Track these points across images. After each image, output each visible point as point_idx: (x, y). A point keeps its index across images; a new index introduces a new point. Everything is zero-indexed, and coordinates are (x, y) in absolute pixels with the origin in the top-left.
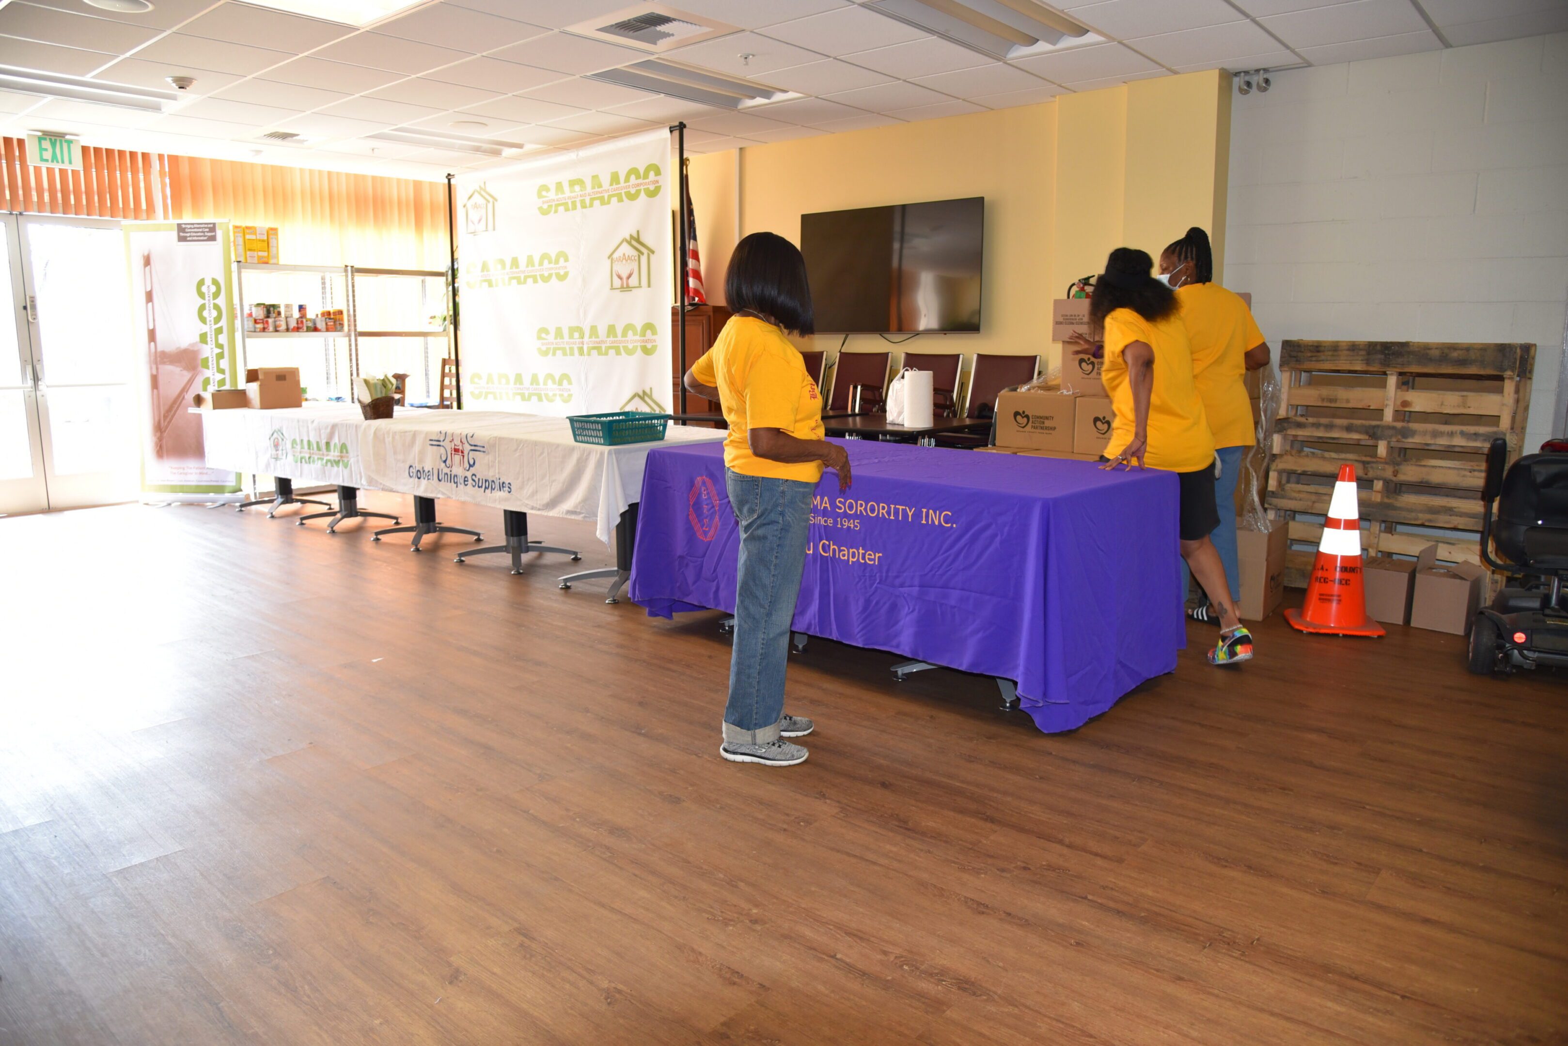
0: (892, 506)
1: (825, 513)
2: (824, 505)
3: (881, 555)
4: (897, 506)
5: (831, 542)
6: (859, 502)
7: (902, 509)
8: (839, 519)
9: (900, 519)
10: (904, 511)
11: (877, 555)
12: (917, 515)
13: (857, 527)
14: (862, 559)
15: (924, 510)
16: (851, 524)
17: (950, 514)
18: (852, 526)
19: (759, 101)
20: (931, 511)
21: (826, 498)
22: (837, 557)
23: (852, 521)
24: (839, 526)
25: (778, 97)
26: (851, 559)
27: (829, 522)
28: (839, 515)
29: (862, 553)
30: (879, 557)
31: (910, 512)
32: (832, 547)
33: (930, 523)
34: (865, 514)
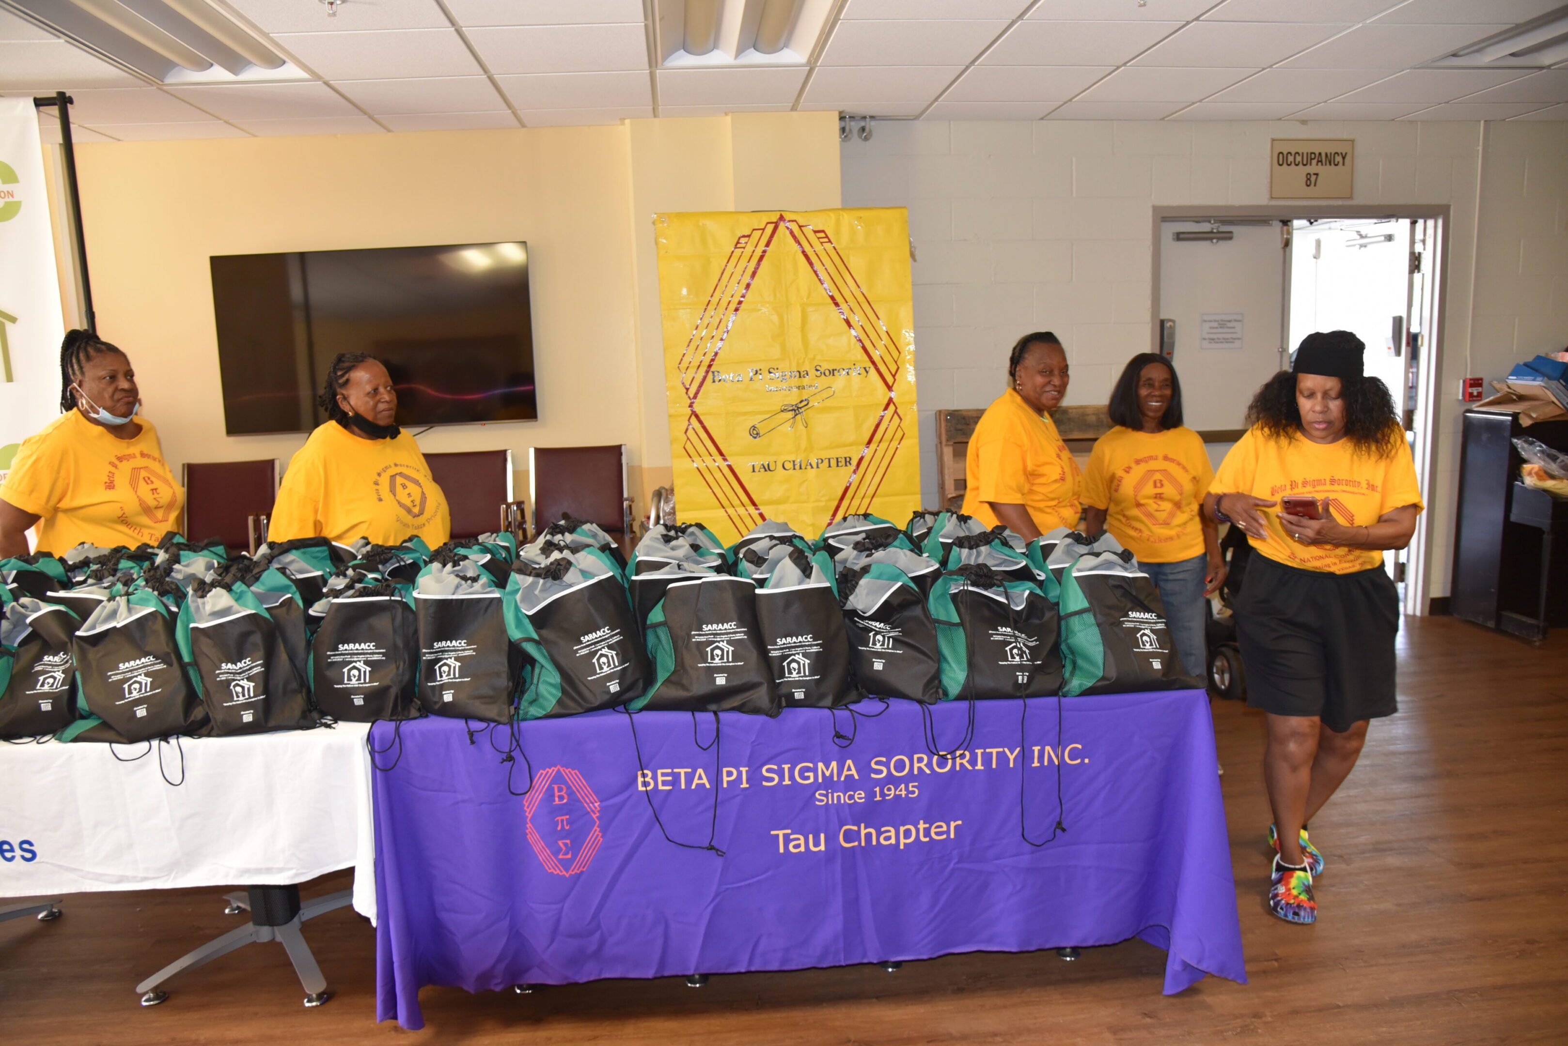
0: (979, 752)
1: (850, 785)
2: (845, 773)
3: (960, 822)
4: (988, 750)
5: (863, 825)
6: (916, 756)
7: (998, 753)
8: (877, 789)
9: (994, 766)
10: (1002, 757)
11: (953, 824)
12: (1025, 757)
13: (913, 792)
14: (925, 836)
15: (1036, 749)
16: (901, 790)
17: (1080, 746)
18: (903, 793)
19: (218, 74)
20: (1048, 748)
21: (849, 762)
22: (874, 843)
23: (903, 786)
24: (878, 798)
25: (256, 73)
26: (902, 841)
27: (856, 796)
28: (878, 782)
29: (925, 829)
30: (956, 827)
31: (1012, 754)
32: (863, 832)
33: (1046, 763)
34: (928, 772)
